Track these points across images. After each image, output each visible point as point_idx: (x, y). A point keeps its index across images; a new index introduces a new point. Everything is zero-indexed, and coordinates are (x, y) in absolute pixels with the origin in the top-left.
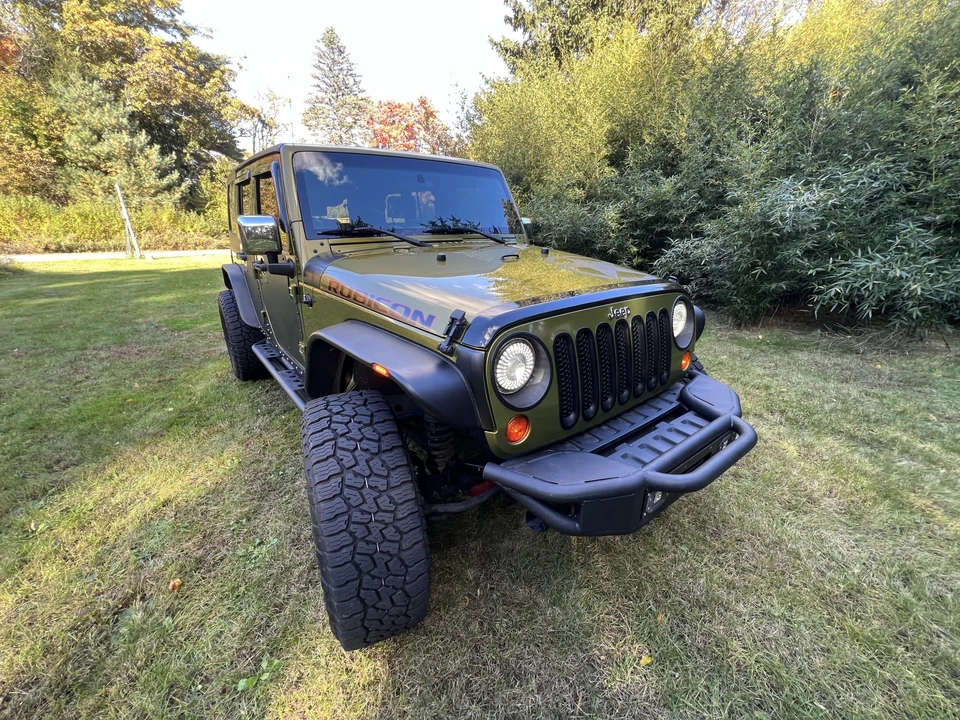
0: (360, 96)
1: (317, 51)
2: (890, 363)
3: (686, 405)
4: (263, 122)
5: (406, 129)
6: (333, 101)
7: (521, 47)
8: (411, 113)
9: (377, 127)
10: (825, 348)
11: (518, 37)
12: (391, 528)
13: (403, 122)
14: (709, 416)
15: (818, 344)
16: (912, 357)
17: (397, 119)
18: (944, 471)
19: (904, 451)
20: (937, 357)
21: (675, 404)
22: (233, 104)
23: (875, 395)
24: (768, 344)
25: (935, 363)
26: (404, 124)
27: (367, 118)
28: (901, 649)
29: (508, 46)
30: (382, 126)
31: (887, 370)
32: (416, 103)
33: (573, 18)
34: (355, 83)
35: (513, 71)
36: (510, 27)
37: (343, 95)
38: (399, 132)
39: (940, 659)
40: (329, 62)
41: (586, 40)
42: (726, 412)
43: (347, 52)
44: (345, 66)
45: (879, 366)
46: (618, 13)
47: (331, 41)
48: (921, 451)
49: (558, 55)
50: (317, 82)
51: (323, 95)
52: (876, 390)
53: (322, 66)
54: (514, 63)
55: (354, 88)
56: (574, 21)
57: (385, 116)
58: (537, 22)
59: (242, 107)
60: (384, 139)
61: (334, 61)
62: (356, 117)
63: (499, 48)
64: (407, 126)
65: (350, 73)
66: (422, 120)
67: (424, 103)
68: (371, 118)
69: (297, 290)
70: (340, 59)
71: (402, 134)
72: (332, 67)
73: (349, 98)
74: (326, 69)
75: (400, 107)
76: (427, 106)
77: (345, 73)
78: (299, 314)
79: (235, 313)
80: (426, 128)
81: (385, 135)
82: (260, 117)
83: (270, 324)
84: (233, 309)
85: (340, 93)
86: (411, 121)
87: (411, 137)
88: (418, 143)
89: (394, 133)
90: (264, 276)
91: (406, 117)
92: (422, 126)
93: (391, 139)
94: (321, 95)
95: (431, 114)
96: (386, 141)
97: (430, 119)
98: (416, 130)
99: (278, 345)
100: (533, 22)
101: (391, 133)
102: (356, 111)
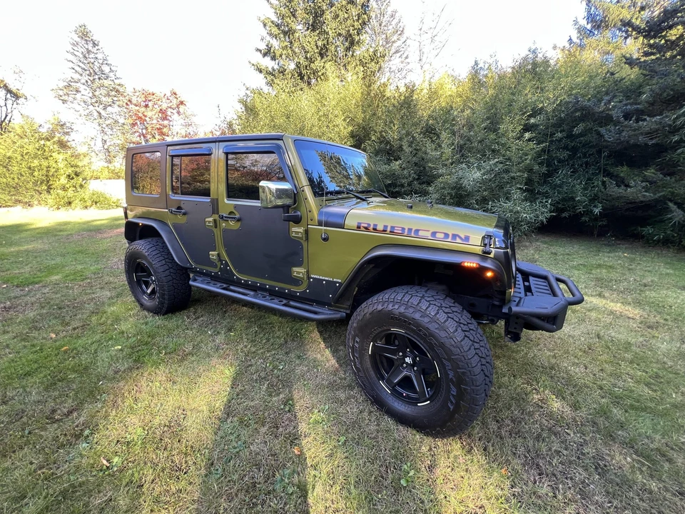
0: (117, 82)
1: (72, 41)
3: (523, 274)
4: (10, 92)
5: (160, 112)
6: (90, 83)
9: (134, 108)
11: (268, 63)
13: (156, 106)
17: (151, 104)
26: (158, 109)
27: (126, 100)
29: (262, 68)
30: (138, 108)
32: (169, 94)
33: (311, 59)
34: (112, 71)
36: (259, 55)
37: (99, 79)
38: (154, 113)
40: (84, 50)
42: (548, 273)
43: (101, 45)
44: (100, 56)
47: (84, 34)
49: (302, 79)
50: (72, 65)
51: (80, 77)
53: (76, 53)
55: (111, 74)
56: (312, 62)
57: (140, 100)
58: (284, 57)
60: (140, 118)
61: (89, 52)
62: (115, 99)
63: (256, 68)
64: (161, 110)
65: (106, 62)
66: (175, 106)
67: (175, 94)
68: (129, 101)
69: (307, 232)
70: (94, 50)
71: (157, 116)
72: (87, 55)
73: (106, 83)
74: (81, 56)
75: (153, 94)
76: (178, 96)
77: (101, 61)
78: (302, 248)
79: (162, 258)
80: (178, 113)
81: (140, 115)
82: (7, 87)
83: (226, 261)
84: (159, 255)
85: (97, 77)
86: (164, 106)
87: (165, 118)
88: (171, 123)
89: (149, 114)
90: (233, 225)
91: (159, 103)
92: (175, 111)
93: (147, 119)
94: (77, 76)
95: (182, 103)
96: (142, 119)
97: (181, 106)
98: (169, 113)
99: (237, 277)
100: (281, 56)
101: (145, 114)
102: (113, 93)
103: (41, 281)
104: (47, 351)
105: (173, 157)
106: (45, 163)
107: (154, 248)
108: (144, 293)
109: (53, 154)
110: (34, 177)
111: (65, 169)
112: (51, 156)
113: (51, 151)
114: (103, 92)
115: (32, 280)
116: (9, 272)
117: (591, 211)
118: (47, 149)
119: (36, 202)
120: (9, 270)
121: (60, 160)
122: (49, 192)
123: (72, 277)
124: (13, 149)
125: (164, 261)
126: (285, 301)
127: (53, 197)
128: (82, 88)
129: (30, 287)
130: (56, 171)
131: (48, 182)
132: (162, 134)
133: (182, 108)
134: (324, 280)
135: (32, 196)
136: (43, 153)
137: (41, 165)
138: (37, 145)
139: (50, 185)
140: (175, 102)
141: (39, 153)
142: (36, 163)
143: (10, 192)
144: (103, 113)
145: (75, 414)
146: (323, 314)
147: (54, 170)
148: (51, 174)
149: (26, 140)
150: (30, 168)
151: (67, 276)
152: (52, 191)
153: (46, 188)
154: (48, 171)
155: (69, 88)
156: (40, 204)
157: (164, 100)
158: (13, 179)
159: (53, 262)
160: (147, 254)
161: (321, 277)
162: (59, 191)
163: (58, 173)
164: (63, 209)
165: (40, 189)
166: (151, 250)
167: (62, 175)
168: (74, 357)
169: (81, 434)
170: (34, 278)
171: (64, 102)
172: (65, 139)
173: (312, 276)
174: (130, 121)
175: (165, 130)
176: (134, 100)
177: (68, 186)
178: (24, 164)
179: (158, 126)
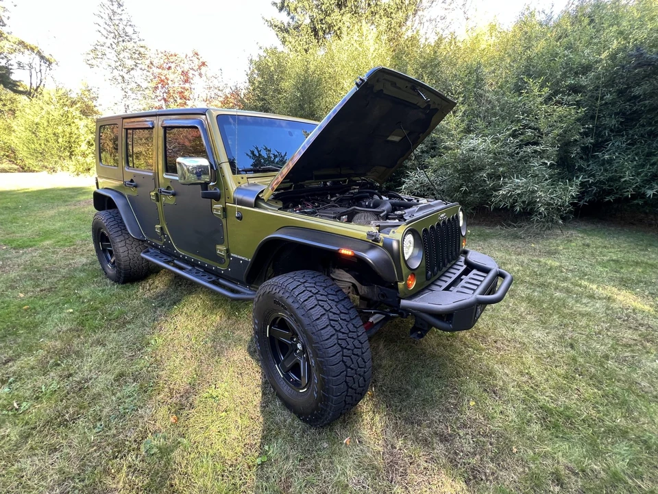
0: (142, 43)
2: (538, 242)
3: (470, 267)
4: (42, 57)
5: (182, 74)
6: (114, 46)
7: (286, 25)
8: (186, 62)
9: (157, 71)
10: (505, 237)
11: (283, 18)
12: (356, 341)
13: (178, 68)
14: (487, 271)
15: (500, 234)
16: (547, 239)
17: (173, 66)
18: (575, 296)
19: (556, 289)
20: (559, 238)
21: (465, 267)
22: (9, 38)
23: (536, 261)
24: (474, 236)
25: (558, 242)
26: (180, 71)
27: (148, 62)
28: (577, 375)
29: (276, 23)
30: (160, 71)
31: (537, 247)
32: (190, 54)
33: (327, 12)
34: (135, 32)
35: (284, 42)
37: (123, 41)
38: (176, 75)
39: (593, 376)
40: (110, 12)
41: (336, 28)
42: (494, 267)
43: (125, 5)
44: (124, 17)
45: (533, 245)
46: (355, 13)
48: (563, 287)
49: (316, 34)
50: (98, 28)
51: (105, 40)
52: (536, 258)
53: (102, 15)
54: (284, 38)
55: (134, 36)
56: (327, 14)
57: (162, 62)
58: (299, 10)
59: (21, 43)
60: (162, 81)
61: (114, 13)
62: (137, 61)
63: (269, 24)
64: (183, 72)
65: (130, 23)
66: (196, 68)
67: (197, 54)
68: (151, 63)
69: (224, 210)
70: (119, 11)
71: (179, 78)
72: (112, 18)
73: (130, 45)
74: (107, 18)
75: (176, 56)
76: (199, 57)
77: (125, 23)
78: (222, 226)
79: (119, 229)
80: (200, 75)
81: (163, 78)
82: (40, 53)
83: (168, 236)
84: (117, 226)
85: (121, 39)
86: (186, 68)
87: (186, 81)
88: (193, 86)
89: (171, 77)
90: (170, 200)
91: (181, 64)
92: (196, 73)
93: (169, 82)
94: (103, 40)
95: (203, 64)
96: (163, 82)
97: (202, 67)
98: (190, 75)
99: (177, 251)
100: (296, 9)
101: (167, 76)
102: (136, 56)
103: (34, 245)
104: (12, 308)
105: (127, 129)
106: (68, 130)
107: (113, 219)
108: (109, 261)
109: (75, 121)
110: (58, 143)
111: (85, 135)
112: (73, 122)
113: (73, 117)
114: (126, 54)
115: (29, 243)
116: (12, 235)
117: (644, 194)
118: (70, 115)
119: (59, 168)
120: (14, 233)
121: (81, 127)
122: (71, 158)
123: (62, 243)
124: (40, 116)
125: (120, 232)
126: (214, 278)
127: (74, 163)
128: (107, 51)
129: (25, 250)
130: (77, 138)
131: (70, 148)
132: (183, 97)
133: (203, 69)
134: (241, 260)
135: (56, 162)
136: (66, 119)
137: (64, 131)
138: (61, 112)
139: (73, 151)
140: (197, 63)
141: (63, 120)
142: (60, 129)
143: (37, 157)
144: (127, 77)
145: (10, 364)
146: (244, 293)
147: (76, 136)
148: (73, 140)
149: (52, 107)
150: (54, 134)
151: (59, 242)
152: (73, 157)
153: (69, 154)
154: (70, 137)
155: (96, 52)
156: (63, 170)
157: (186, 60)
158: (40, 145)
159: (54, 227)
160: (105, 224)
161: (239, 257)
162: (80, 158)
163: (80, 140)
164: (82, 175)
165: (63, 155)
166: (109, 220)
167: (82, 141)
168: (31, 315)
169: (7, 381)
170: (31, 242)
171: (92, 66)
172: (93, 104)
173: (232, 255)
174: (153, 85)
175: (186, 93)
176: (156, 62)
177: (87, 152)
178: (50, 130)
179: (180, 90)
